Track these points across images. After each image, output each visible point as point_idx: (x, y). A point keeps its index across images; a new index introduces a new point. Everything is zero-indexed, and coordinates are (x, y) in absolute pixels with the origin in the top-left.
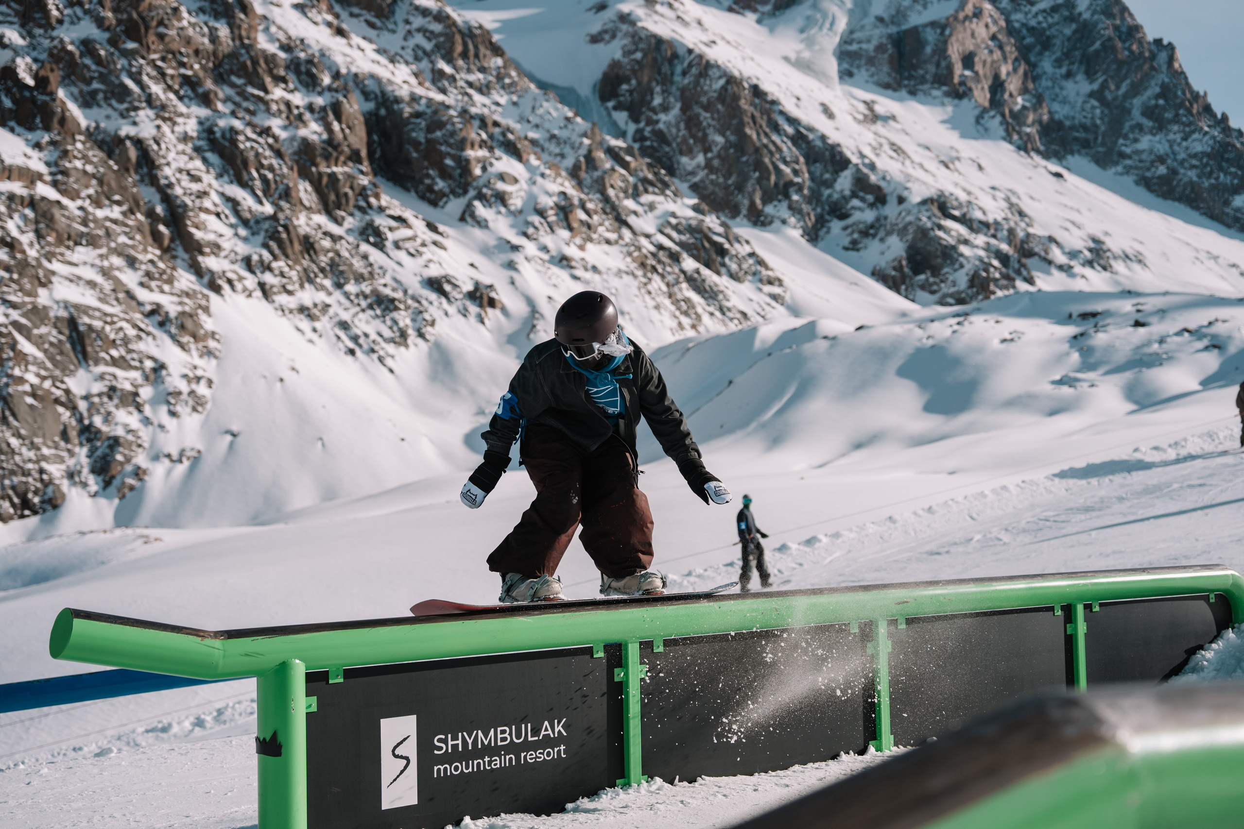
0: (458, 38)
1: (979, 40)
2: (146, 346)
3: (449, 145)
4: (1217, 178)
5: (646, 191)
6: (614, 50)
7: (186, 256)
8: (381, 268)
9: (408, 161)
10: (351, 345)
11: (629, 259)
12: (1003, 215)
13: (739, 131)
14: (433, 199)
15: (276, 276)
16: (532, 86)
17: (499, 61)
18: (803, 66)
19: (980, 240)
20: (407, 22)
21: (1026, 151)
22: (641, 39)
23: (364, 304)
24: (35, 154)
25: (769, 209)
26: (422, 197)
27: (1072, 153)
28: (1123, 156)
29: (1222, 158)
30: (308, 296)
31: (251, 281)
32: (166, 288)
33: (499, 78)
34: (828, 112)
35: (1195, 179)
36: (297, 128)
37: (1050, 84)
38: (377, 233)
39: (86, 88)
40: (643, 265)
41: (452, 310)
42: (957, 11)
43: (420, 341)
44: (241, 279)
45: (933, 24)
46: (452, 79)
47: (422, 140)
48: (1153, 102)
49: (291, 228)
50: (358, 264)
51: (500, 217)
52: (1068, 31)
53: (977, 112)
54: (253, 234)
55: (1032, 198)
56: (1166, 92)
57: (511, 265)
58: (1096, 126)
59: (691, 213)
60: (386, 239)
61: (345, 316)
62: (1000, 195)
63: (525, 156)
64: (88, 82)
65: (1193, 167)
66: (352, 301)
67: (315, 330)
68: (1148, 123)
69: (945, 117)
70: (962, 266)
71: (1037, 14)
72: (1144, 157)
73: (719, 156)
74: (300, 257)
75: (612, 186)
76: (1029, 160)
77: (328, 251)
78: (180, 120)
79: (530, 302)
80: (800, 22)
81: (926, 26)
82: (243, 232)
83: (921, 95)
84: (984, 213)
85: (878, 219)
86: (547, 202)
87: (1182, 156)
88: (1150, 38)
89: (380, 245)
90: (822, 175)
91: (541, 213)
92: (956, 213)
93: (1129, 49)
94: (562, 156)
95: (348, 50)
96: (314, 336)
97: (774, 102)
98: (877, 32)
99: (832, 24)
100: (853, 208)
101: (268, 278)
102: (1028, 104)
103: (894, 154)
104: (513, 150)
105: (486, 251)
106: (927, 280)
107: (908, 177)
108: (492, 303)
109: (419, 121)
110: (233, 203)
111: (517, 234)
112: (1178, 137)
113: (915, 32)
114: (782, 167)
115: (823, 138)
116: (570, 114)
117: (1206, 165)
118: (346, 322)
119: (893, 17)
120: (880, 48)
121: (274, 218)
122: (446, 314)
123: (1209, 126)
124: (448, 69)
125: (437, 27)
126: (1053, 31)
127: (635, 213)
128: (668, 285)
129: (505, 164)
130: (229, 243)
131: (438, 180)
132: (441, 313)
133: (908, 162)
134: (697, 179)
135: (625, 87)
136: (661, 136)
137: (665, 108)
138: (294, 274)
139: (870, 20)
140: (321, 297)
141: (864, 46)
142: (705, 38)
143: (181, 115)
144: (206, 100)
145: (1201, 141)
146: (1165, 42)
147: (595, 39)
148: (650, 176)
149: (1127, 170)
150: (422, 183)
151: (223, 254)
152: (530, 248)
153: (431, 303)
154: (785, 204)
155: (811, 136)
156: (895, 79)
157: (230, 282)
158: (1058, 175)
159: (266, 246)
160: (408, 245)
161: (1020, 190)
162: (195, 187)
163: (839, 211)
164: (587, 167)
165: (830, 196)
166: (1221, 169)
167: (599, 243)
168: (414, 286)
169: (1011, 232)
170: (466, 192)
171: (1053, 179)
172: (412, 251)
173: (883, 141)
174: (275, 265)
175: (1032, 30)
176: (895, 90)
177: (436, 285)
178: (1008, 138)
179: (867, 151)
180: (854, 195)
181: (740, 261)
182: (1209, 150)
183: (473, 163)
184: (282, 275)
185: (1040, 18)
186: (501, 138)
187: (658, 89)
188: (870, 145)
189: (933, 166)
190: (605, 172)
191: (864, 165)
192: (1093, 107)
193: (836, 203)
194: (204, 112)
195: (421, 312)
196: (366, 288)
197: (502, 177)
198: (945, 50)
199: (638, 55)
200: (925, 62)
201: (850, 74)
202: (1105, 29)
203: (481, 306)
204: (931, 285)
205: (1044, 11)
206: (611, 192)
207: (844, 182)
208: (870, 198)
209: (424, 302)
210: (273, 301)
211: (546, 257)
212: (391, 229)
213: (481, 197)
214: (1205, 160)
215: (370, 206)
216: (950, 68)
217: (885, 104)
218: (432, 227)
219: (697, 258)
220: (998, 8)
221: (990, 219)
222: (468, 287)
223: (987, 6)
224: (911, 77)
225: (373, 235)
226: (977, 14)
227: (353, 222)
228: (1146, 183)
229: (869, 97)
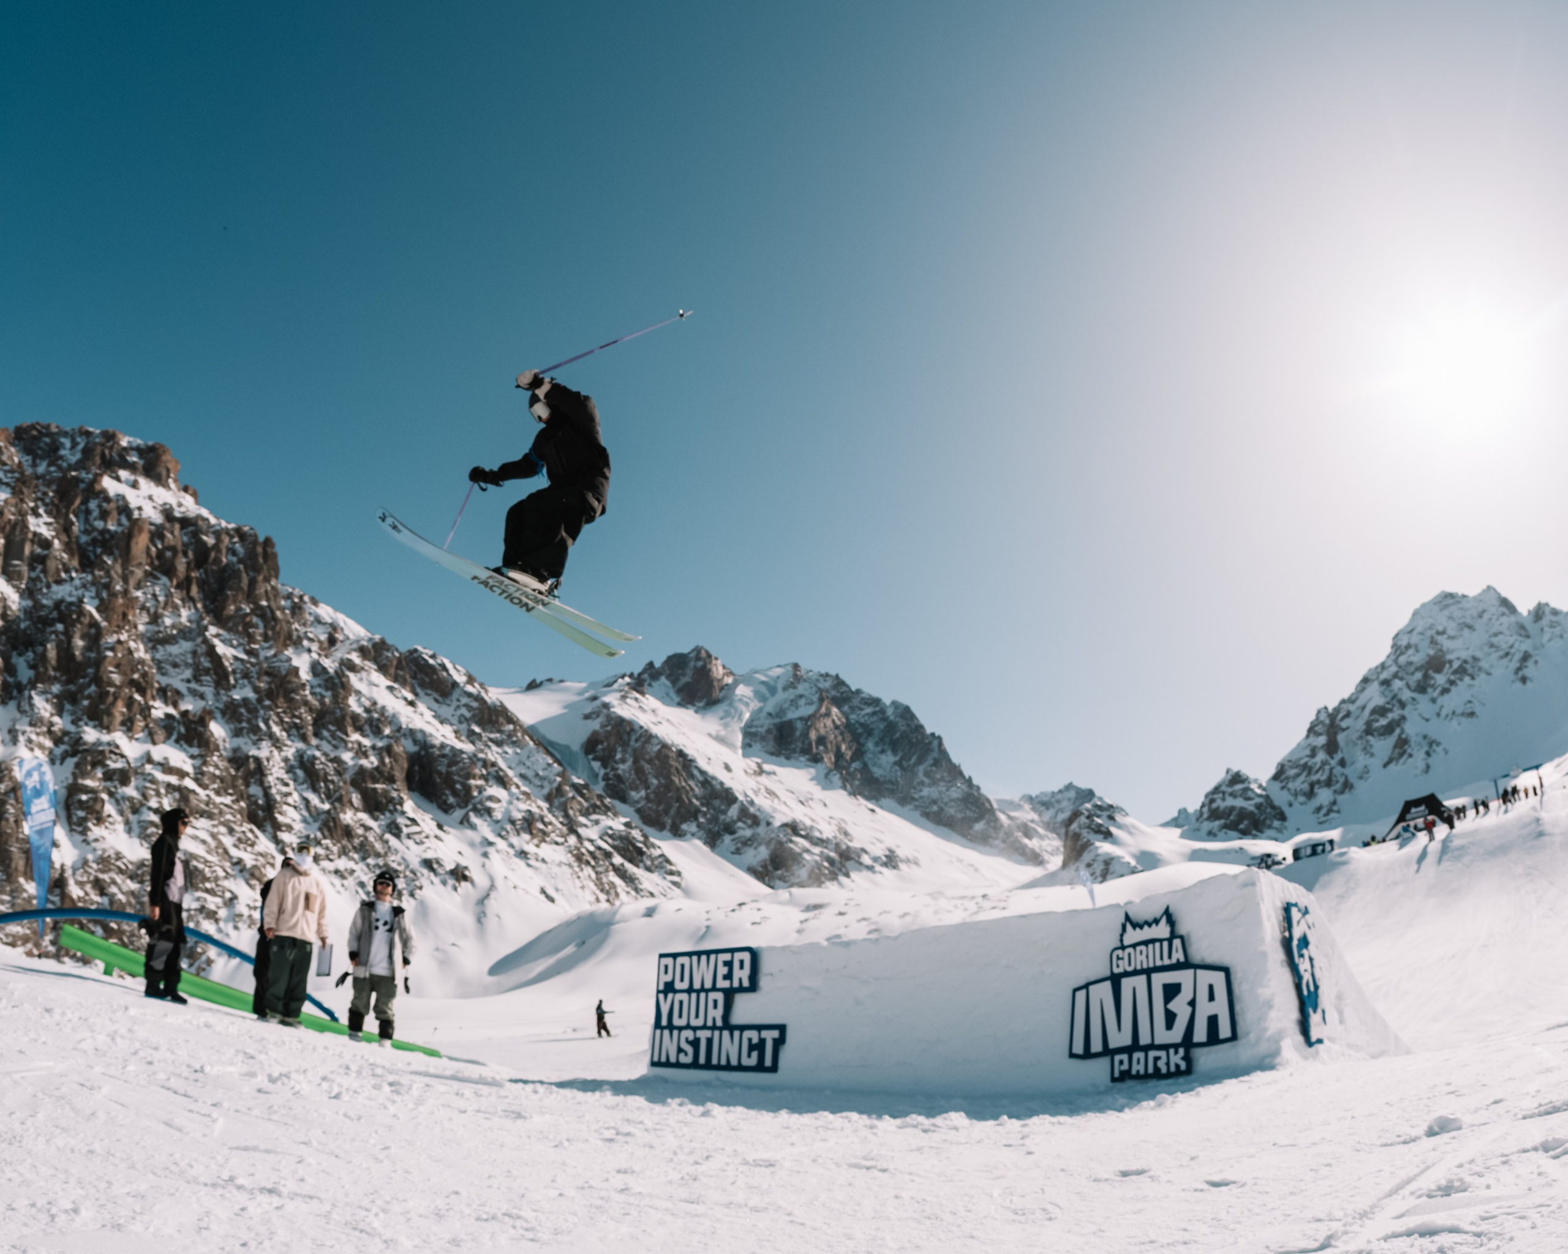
0: (486, 711)
1: (829, 729)
3: (460, 776)
4: (965, 813)
5: (594, 812)
6: (595, 725)
7: (270, 831)
8: (394, 849)
9: (434, 784)
11: (569, 855)
12: (833, 834)
13: (668, 777)
14: (446, 808)
15: (324, 849)
16: (531, 743)
17: (511, 727)
18: (720, 740)
20: (458, 700)
21: (855, 795)
24: (190, 761)
25: (684, 827)
26: (440, 808)
27: (884, 797)
28: (913, 799)
29: (968, 801)
30: (342, 863)
32: (249, 849)
33: (510, 736)
34: (728, 768)
35: (953, 813)
36: (360, 758)
37: (872, 756)
38: (398, 827)
39: (238, 726)
40: (579, 858)
41: (436, 880)
42: (815, 711)
43: (411, 900)
45: (801, 719)
46: (479, 736)
47: (444, 772)
49: (339, 820)
50: (379, 846)
51: (486, 824)
52: (881, 726)
53: (826, 771)
54: (314, 821)
55: (855, 824)
56: (937, 763)
57: (485, 855)
58: (898, 781)
59: (622, 828)
60: (403, 832)
62: (834, 822)
63: (510, 785)
64: (240, 721)
65: (953, 806)
68: (927, 781)
69: (810, 775)
71: (864, 715)
72: (925, 800)
73: (654, 792)
74: (341, 838)
75: (572, 808)
76: (855, 800)
77: (361, 836)
78: (285, 748)
79: (492, 879)
80: (722, 714)
81: (797, 719)
82: (308, 820)
83: (793, 761)
84: (821, 833)
85: (753, 835)
86: (518, 816)
87: (946, 800)
88: (928, 732)
89: (397, 836)
90: (719, 806)
91: (513, 822)
92: (802, 833)
93: (916, 738)
94: (542, 787)
95: (412, 715)
97: (691, 761)
98: (768, 722)
99: (740, 716)
100: (740, 828)
103: (768, 795)
104: (502, 781)
105: (472, 845)
107: (775, 809)
108: (466, 878)
109: (443, 759)
110: (307, 801)
111: (494, 835)
112: (944, 789)
113: (790, 722)
114: (694, 801)
115: (722, 784)
116: (551, 761)
117: (959, 805)
119: (778, 713)
120: (769, 731)
121: (328, 812)
122: (432, 883)
123: (961, 783)
124: (477, 729)
125: (475, 704)
126: (874, 726)
127: (586, 826)
128: (597, 873)
129: (494, 790)
130: (298, 826)
131: (450, 797)
132: (428, 882)
133: (776, 800)
134: (640, 806)
135: (600, 747)
136: (619, 778)
137: (623, 761)
138: (335, 849)
139: (763, 714)
140: (350, 864)
141: (760, 729)
142: (655, 720)
143: (286, 745)
144: (304, 738)
145: (958, 791)
146: (937, 735)
147: (587, 717)
148: (598, 803)
149: (916, 808)
150: (441, 798)
151: (292, 831)
152: (501, 844)
153: (423, 875)
154: (694, 823)
155: (714, 782)
156: (776, 750)
158: (873, 811)
159: (320, 829)
160: (416, 837)
161: (848, 820)
162: (285, 789)
163: (729, 829)
164: (557, 795)
165: (724, 819)
166: (967, 808)
167: (551, 844)
168: (415, 862)
169: (838, 844)
170: (466, 806)
171: (870, 813)
172: (419, 841)
173: (763, 787)
174: (324, 842)
175: (862, 725)
176: (776, 757)
177: (428, 864)
178: (844, 788)
179: (750, 793)
180: (739, 819)
181: (652, 859)
182: (961, 797)
183: (474, 788)
184: (328, 848)
185: (866, 718)
186: (496, 774)
187: (619, 749)
188: (753, 789)
189: (794, 804)
190: (569, 799)
191: (747, 801)
192: (896, 770)
193: (727, 824)
194: (301, 745)
195: (415, 880)
196: (381, 862)
197: (491, 798)
198: (808, 734)
199: (609, 728)
200: (796, 740)
201: (750, 746)
202: (902, 726)
203: (457, 879)
205: (868, 714)
206: (571, 812)
207: (733, 811)
208: (749, 822)
209: (418, 874)
210: (322, 865)
211: (511, 851)
212: (407, 826)
213: (475, 810)
214: (958, 802)
215: (396, 810)
216: (810, 744)
217: (769, 765)
218: (438, 826)
219: (623, 856)
220: (841, 711)
221: (824, 837)
222: (450, 866)
223: (835, 710)
224: (786, 749)
225: (395, 829)
226: (828, 714)
227: (384, 819)
228: (926, 815)
229: (759, 761)
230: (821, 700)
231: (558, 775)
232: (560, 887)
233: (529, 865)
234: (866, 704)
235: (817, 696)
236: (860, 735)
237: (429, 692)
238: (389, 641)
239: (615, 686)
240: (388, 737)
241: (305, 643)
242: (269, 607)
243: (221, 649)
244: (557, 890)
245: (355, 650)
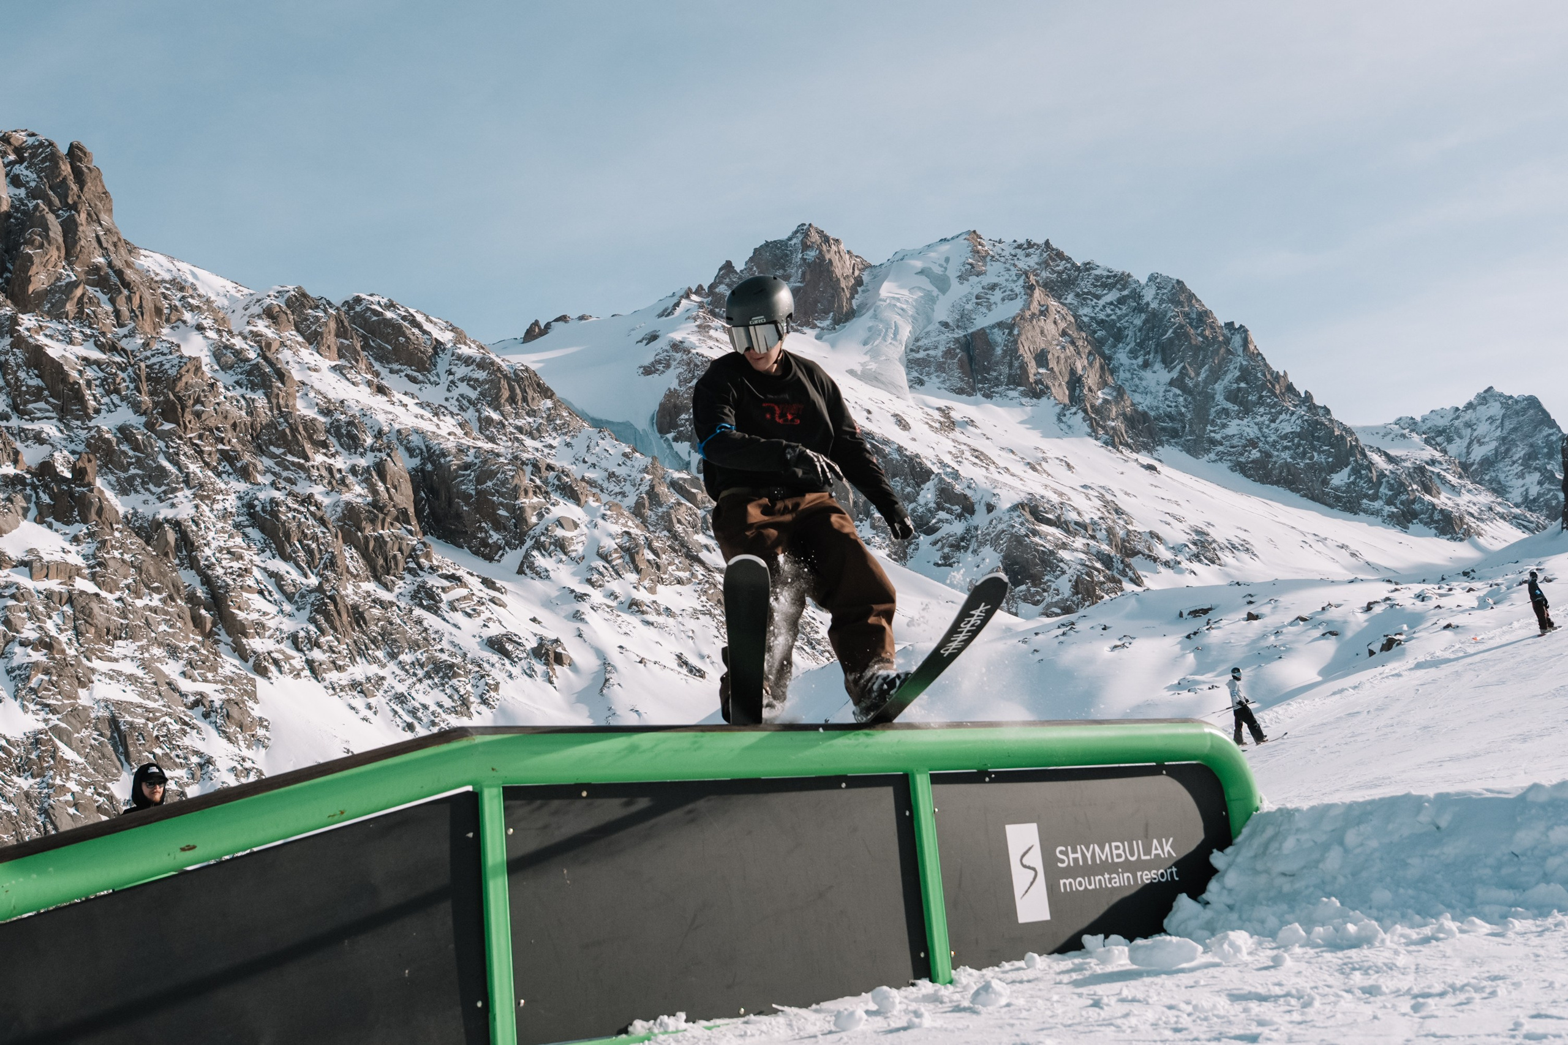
0: (504, 383)
1: (1049, 338)
2: (191, 740)
3: (502, 495)
4: (1311, 458)
6: (670, 380)
7: (229, 640)
8: (436, 632)
9: (458, 516)
10: (409, 719)
11: (704, 598)
12: (1100, 514)
14: (487, 551)
15: (324, 652)
16: (586, 426)
17: (549, 403)
18: (870, 377)
19: (1079, 542)
20: (450, 373)
21: (1114, 446)
22: (696, 365)
23: (420, 673)
26: (476, 553)
27: (1161, 444)
28: (1213, 442)
29: (1313, 436)
30: (360, 670)
31: (298, 661)
32: (210, 675)
33: (550, 420)
34: (902, 423)
35: (1289, 460)
36: (340, 492)
37: (1128, 375)
38: (431, 595)
39: (123, 475)
41: (516, 671)
42: (1023, 310)
44: (288, 658)
45: (1000, 325)
46: (500, 425)
47: (473, 493)
48: (1235, 386)
49: (338, 599)
50: (413, 632)
51: (561, 565)
52: (1138, 322)
53: (1058, 409)
54: (298, 610)
55: (1126, 494)
56: (1245, 375)
57: (577, 616)
58: (1182, 414)
60: (441, 601)
61: (401, 688)
62: (1093, 493)
63: (583, 498)
64: (126, 468)
65: (1286, 448)
66: (407, 671)
67: (369, 707)
68: (1233, 408)
69: (1026, 417)
70: (1064, 572)
71: (1104, 307)
72: (1235, 442)
74: (349, 629)
75: (679, 522)
76: (1119, 455)
77: (379, 620)
79: (600, 654)
80: (863, 334)
81: (993, 327)
82: (288, 607)
83: (997, 397)
84: (1079, 514)
85: (968, 530)
87: (1272, 438)
88: (1221, 322)
89: (434, 609)
90: (903, 490)
92: (1050, 516)
93: (1202, 335)
94: (623, 495)
95: (390, 408)
96: (369, 714)
98: (943, 337)
99: (896, 334)
100: (940, 521)
101: (317, 655)
102: (1109, 398)
103: (977, 461)
104: (570, 493)
105: (548, 604)
106: (1028, 590)
107: (995, 483)
108: (559, 659)
109: (468, 472)
110: (276, 578)
111: (580, 583)
112: (1266, 418)
113: (982, 333)
115: (900, 449)
116: (628, 450)
117: (1299, 445)
118: (402, 694)
119: (958, 320)
120: (949, 353)
121: (320, 589)
122: (510, 676)
123: (1295, 406)
124: (496, 416)
125: (481, 375)
126: (1124, 323)
127: (707, 547)
129: (564, 509)
130: (273, 621)
131: (492, 532)
132: (505, 675)
133: (992, 468)
138: (343, 650)
139: (934, 327)
140: (373, 670)
141: (932, 353)
143: (218, 492)
144: (245, 474)
145: (1289, 420)
146: (1237, 326)
147: (648, 371)
149: (1221, 457)
150: (476, 538)
151: (267, 634)
152: (597, 596)
153: (493, 665)
154: (867, 523)
155: (887, 450)
156: (968, 383)
157: (276, 662)
158: (1151, 468)
159: (312, 620)
160: (464, 605)
161: (1115, 488)
162: (237, 565)
163: (926, 526)
164: (651, 504)
165: (914, 510)
166: (1314, 448)
167: (670, 584)
168: (474, 648)
169: (1110, 531)
170: (522, 543)
171: (1148, 472)
172: (468, 610)
173: (963, 447)
174: (322, 640)
175: (1101, 323)
176: (970, 395)
177: (497, 645)
178: (1093, 434)
179: (948, 459)
180: (940, 507)
182: (1298, 430)
183: (529, 511)
184: (331, 650)
185: (1109, 311)
186: (557, 483)
188: (950, 453)
189: (1018, 468)
190: (671, 508)
191: (946, 474)
192: (1176, 396)
193: (921, 517)
194: (243, 487)
195: (482, 677)
196: (422, 656)
197: (560, 523)
198: (1017, 350)
200: (997, 363)
201: (921, 383)
202: (1174, 317)
203: (547, 664)
204: (1033, 595)
205: (1111, 303)
206: (679, 528)
207: (928, 495)
208: (957, 509)
209: (485, 665)
210: (324, 680)
211: (614, 604)
212: (444, 589)
213: (539, 546)
214: (1296, 440)
215: (421, 568)
216: (1023, 367)
217: (961, 409)
218: (488, 583)
220: (1064, 304)
221: (1087, 519)
222: (532, 643)
223: (1053, 303)
224: (984, 380)
225: (426, 598)
226: (1044, 312)
227: (404, 586)
228: (1241, 468)
229: (942, 403)
230: (1029, 289)
231: (645, 470)
232: (706, 652)
233: (648, 623)
234: (1104, 286)
235: (1021, 282)
236: (1101, 342)
237: (396, 366)
238: (313, 293)
239: (678, 310)
240: (372, 449)
241: (187, 316)
242: (110, 264)
243: (55, 350)
244: (702, 657)
245: (259, 316)
